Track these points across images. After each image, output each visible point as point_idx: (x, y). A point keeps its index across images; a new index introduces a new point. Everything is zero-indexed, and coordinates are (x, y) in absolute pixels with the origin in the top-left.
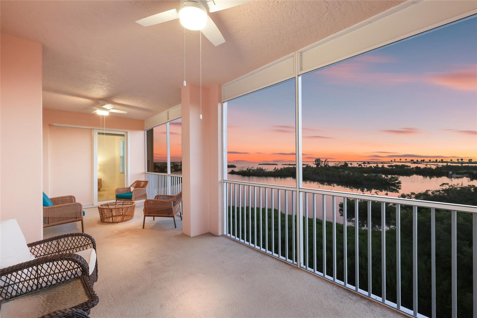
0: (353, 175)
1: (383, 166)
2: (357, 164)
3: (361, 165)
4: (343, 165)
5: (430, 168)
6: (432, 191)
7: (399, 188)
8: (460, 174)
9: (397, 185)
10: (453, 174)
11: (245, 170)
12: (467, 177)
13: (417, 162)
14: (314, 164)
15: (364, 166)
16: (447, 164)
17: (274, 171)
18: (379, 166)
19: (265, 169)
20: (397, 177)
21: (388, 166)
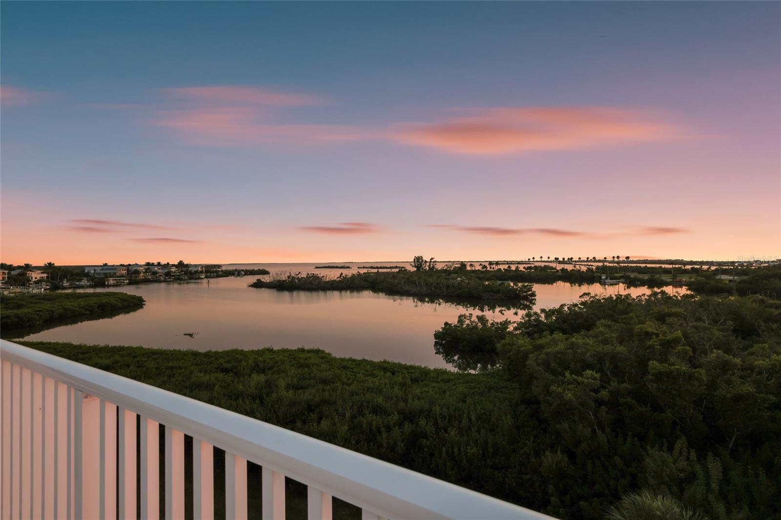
0: (468, 283)
1: (517, 268)
2: (481, 265)
3: (486, 267)
4: (458, 267)
5: (579, 270)
6: (568, 306)
7: (532, 302)
8: (614, 279)
9: (530, 298)
10: (606, 278)
11: (284, 279)
12: (623, 283)
13: (563, 262)
14: (413, 266)
15: (491, 268)
16: (604, 264)
17: (339, 279)
18: (512, 269)
19: (323, 277)
20: (530, 285)
21: (524, 268)
